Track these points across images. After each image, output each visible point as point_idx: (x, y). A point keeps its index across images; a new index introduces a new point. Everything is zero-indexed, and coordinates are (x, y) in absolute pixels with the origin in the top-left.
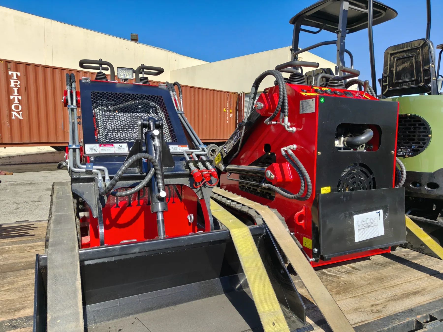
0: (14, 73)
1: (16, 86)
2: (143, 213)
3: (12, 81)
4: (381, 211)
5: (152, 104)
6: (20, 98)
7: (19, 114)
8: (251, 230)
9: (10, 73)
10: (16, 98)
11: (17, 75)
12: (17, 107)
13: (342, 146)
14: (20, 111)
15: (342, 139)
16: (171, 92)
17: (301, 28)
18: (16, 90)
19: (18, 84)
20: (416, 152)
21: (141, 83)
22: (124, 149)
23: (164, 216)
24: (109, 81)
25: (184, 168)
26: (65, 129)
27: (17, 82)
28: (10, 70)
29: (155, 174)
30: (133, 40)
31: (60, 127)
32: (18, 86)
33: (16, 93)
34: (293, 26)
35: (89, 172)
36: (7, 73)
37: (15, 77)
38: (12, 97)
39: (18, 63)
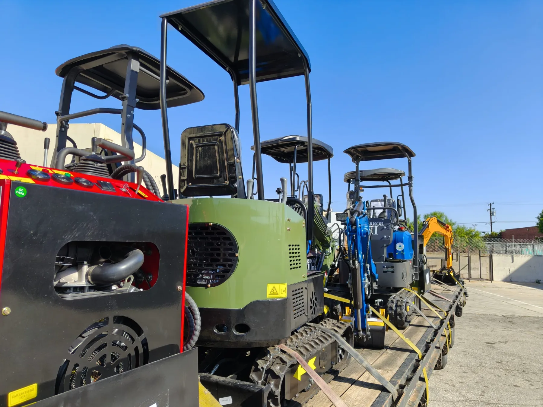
15: (86, 268)
17: (75, 85)
20: (222, 278)
34: (62, 79)
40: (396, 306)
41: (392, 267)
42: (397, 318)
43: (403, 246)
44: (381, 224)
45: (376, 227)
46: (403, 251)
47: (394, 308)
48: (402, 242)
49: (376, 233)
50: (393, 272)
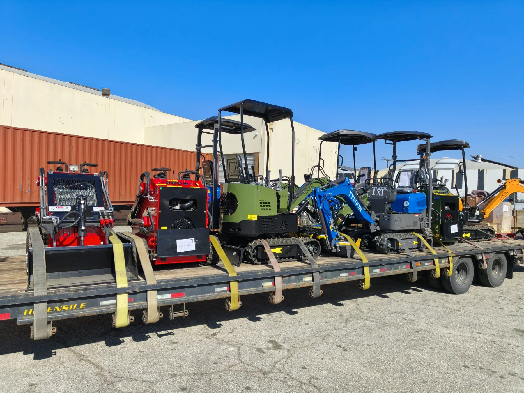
2: (76, 240)
4: (194, 239)
5: (89, 184)
8: (123, 245)
13: (178, 209)
15: (179, 205)
16: (101, 178)
21: (83, 173)
22: (68, 209)
23: (84, 238)
24: (64, 172)
25: (98, 218)
29: (80, 220)
30: (104, 95)
34: (198, 129)
35: (50, 219)
40: (382, 240)
41: (389, 216)
42: (380, 247)
43: (408, 204)
44: (385, 189)
45: (382, 191)
46: (408, 207)
47: (380, 241)
48: (408, 201)
49: (382, 195)
50: (389, 220)
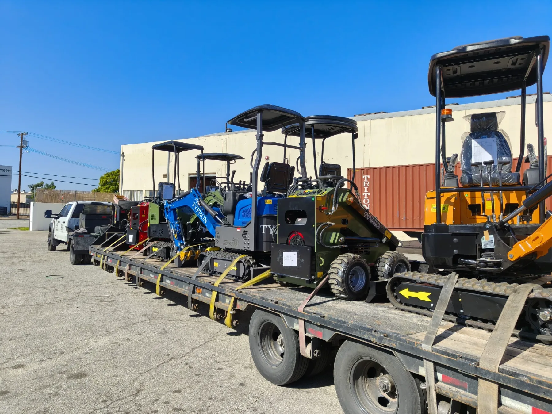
0: (366, 176)
1: (366, 185)
3: (364, 182)
6: (369, 194)
7: (367, 206)
9: (363, 177)
10: (366, 194)
11: (367, 177)
12: (366, 201)
14: (368, 204)
18: (366, 188)
19: (368, 184)
26: (401, 217)
27: (367, 183)
28: (364, 174)
31: (396, 214)
32: (368, 186)
33: (366, 191)
36: (362, 177)
37: (366, 179)
38: (363, 194)
39: (368, 169)
